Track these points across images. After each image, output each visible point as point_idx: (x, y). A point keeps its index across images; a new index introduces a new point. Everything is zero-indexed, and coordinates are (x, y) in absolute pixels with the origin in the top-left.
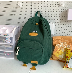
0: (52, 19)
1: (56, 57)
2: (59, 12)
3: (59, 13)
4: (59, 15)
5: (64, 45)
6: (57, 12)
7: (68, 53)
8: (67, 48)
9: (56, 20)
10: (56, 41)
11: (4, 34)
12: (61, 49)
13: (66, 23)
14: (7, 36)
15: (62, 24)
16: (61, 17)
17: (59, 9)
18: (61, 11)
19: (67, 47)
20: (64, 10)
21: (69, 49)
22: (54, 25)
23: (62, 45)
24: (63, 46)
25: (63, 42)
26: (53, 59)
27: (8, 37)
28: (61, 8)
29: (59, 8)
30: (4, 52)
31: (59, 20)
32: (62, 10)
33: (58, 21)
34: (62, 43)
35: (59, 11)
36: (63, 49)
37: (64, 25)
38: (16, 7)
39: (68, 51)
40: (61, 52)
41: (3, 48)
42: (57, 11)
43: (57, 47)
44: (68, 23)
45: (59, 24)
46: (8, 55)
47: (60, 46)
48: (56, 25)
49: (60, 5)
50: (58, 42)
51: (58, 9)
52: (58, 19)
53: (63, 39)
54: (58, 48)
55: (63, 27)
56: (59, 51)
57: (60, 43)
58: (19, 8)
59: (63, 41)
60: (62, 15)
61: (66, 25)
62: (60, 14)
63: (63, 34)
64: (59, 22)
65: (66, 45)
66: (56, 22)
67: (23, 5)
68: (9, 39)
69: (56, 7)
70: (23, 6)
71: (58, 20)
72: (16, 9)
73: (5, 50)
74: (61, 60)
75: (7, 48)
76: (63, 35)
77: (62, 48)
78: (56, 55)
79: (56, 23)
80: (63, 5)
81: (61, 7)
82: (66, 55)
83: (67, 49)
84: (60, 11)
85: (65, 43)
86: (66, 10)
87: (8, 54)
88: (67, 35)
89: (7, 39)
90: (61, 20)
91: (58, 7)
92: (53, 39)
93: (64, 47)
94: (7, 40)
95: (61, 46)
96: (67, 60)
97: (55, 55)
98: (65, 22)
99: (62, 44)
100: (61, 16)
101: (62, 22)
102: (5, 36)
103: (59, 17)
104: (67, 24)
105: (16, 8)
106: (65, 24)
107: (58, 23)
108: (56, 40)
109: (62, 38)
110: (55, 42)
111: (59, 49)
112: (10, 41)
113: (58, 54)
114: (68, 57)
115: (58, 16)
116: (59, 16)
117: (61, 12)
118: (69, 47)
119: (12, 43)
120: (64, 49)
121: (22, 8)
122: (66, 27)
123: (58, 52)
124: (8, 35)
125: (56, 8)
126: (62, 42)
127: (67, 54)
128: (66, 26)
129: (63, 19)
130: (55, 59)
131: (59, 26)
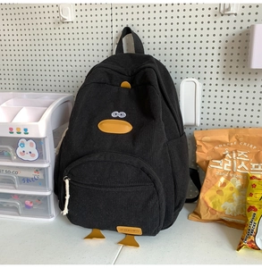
0: (191, 63)
1: (213, 211)
2: (217, 39)
3: (217, 42)
4: (216, 48)
5: (240, 162)
6: (211, 38)
7: (255, 191)
8: (251, 174)
9: (206, 70)
10: (207, 148)
11: (11, 129)
12: (228, 178)
13: (246, 79)
14: (22, 135)
15: (229, 82)
16: (225, 57)
17: (218, 25)
18: (224, 32)
19: (250, 170)
20: (238, 29)
21: (259, 176)
22: (200, 86)
23: (232, 162)
24: (237, 165)
26: (200, 216)
27: (27, 139)
28: (225, 22)
29: (219, 21)
30: (13, 194)
31: (218, 70)
32: (231, 31)
33: (214, 73)
34: (231, 153)
35: (218, 32)
36: (238, 179)
37: (239, 86)
38: (51, 20)
39: (254, 186)
41: (10, 182)
43: (215, 171)
44: (252, 79)
45: (220, 85)
46: (27, 207)
47: (225, 169)
48: (207, 87)
49: (222, 9)
50: (214, 151)
51: (212, 25)
52: (215, 64)
53: (234, 139)
54: (220, 176)
55: (235, 94)
57: (224, 156)
58: (62, 26)
59: (234, 146)
60: (229, 48)
61: (245, 85)
62: (220, 45)
63: (235, 121)
64: (217, 76)
65: (247, 163)
66: (208, 76)
67: (79, 13)
68: (31, 145)
69: (206, 19)
70: (79, 19)
71: (212, 70)
72: (53, 31)
73: (16, 189)
74: (230, 220)
75: (26, 181)
76: (235, 124)
77: (234, 173)
79: (208, 79)
80: (233, 10)
81: (225, 18)
82: (248, 199)
83: (251, 178)
84: (221, 32)
85: (242, 153)
86: (245, 27)
87: (28, 202)
88: (248, 125)
89: (23, 145)
90: (224, 70)
91: (212, 19)
92: (198, 143)
93: (241, 169)
94: (23, 149)
95: (230, 165)
96: (250, 219)
98: (239, 77)
99: (232, 160)
100: (225, 51)
101: (230, 76)
102: (15, 135)
103: (216, 57)
104: (249, 83)
105: (52, 26)
106: (242, 82)
107: (214, 79)
108: (209, 145)
109: (230, 138)
110: (205, 151)
111: (222, 180)
112: (33, 155)
113: (219, 197)
114: (253, 207)
115: (213, 51)
116: (219, 51)
117: (223, 38)
118: (260, 169)
119: (43, 163)
120: (241, 177)
121: (75, 25)
122: (244, 95)
123: (219, 192)
124: (26, 130)
125: (205, 22)
126: (231, 149)
127: (251, 195)
129: (231, 64)
130: (208, 218)
131: (219, 91)
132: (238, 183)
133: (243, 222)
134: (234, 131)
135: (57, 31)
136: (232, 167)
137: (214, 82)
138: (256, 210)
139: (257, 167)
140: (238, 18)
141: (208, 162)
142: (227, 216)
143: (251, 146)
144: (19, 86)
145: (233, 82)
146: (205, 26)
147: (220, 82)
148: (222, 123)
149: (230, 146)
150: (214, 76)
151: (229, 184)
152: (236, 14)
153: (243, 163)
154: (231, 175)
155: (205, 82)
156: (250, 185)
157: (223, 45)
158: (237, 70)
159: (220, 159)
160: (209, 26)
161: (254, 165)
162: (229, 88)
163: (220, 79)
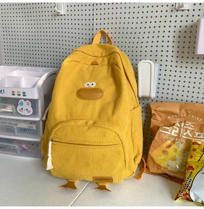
1: (159, 167)
2: (172, 29)
3: (172, 32)
4: (171, 37)
5: (186, 130)
6: (167, 29)
7: (194, 154)
8: (193, 140)
9: (162, 53)
10: (161, 117)
11: (13, 92)
12: (174, 142)
14: (22, 97)
15: (182, 65)
16: (178, 44)
17: (174, 19)
18: (178, 24)
19: (193, 138)
20: (189, 22)
21: (200, 143)
22: (155, 67)
23: (180, 130)
24: (183, 132)
25: (185, 122)
26: (148, 169)
27: (25, 100)
28: (179, 16)
29: (174, 16)
30: (14, 140)
31: (173, 54)
33: (170, 56)
34: (180, 123)
35: (173, 24)
36: (182, 143)
37: (189, 68)
38: (50, 14)
39: (195, 150)
40: (176, 150)
41: (10, 130)
42: (168, 24)
43: (162, 135)
45: (174, 66)
46: (24, 149)
47: (173, 134)
48: (163, 68)
49: (177, 6)
50: (167, 120)
51: (168, 19)
52: (170, 49)
53: (183, 111)
54: (166, 140)
55: (185, 75)
56: (169, 146)
57: (174, 124)
58: (57, 18)
59: (184, 117)
60: (182, 37)
61: (194, 68)
62: (174, 34)
63: (185, 96)
64: (172, 59)
65: (191, 131)
67: (70, 8)
68: (28, 104)
70: (70, 13)
71: (167, 53)
72: (50, 22)
73: (16, 136)
74: (172, 174)
75: (23, 131)
76: (185, 98)
77: (179, 138)
78: (159, 158)
80: (185, 7)
81: (179, 13)
82: (189, 160)
83: (194, 143)
84: (175, 24)
85: (190, 123)
86: (195, 21)
87: (24, 146)
88: (195, 99)
89: (22, 104)
90: (178, 54)
91: (169, 14)
92: (153, 112)
93: (186, 136)
94: (22, 107)
95: (177, 132)
96: (187, 176)
97: (155, 158)
99: (180, 128)
100: (179, 39)
101: (182, 60)
102: (16, 96)
103: (171, 44)
104: (197, 66)
105: (50, 18)
106: (192, 66)
108: (163, 115)
109: (180, 110)
110: (160, 119)
111: (169, 142)
112: (29, 112)
114: (192, 167)
115: (168, 39)
116: (174, 39)
117: (177, 29)
118: (201, 137)
119: (36, 117)
120: (184, 141)
121: (66, 17)
123: (164, 152)
124: (24, 93)
125: (164, 16)
126: (182, 120)
127: (192, 157)
128: (188, 72)
129: (184, 50)
130: (155, 171)
131: (173, 71)
132: (182, 146)
133: (182, 177)
134: (184, 105)
135: (54, 22)
136: (179, 134)
137: (169, 63)
138: (193, 169)
139: (199, 135)
140: (190, 14)
141: (158, 128)
142: (169, 171)
143: (198, 119)
144: (23, 62)
145: (184, 65)
146: (163, 19)
147: (174, 64)
148: (175, 97)
149: (180, 117)
150: (170, 59)
151: (174, 146)
152: (188, 10)
153: (188, 131)
154: (177, 139)
155: (161, 63)
156: (192, 149)
157: (177, 34)
158: (187, 55)
159: (169, 126)
160: (166, 19)
161: (197, 134)
162: (181, 69)
163: (174, 61)
